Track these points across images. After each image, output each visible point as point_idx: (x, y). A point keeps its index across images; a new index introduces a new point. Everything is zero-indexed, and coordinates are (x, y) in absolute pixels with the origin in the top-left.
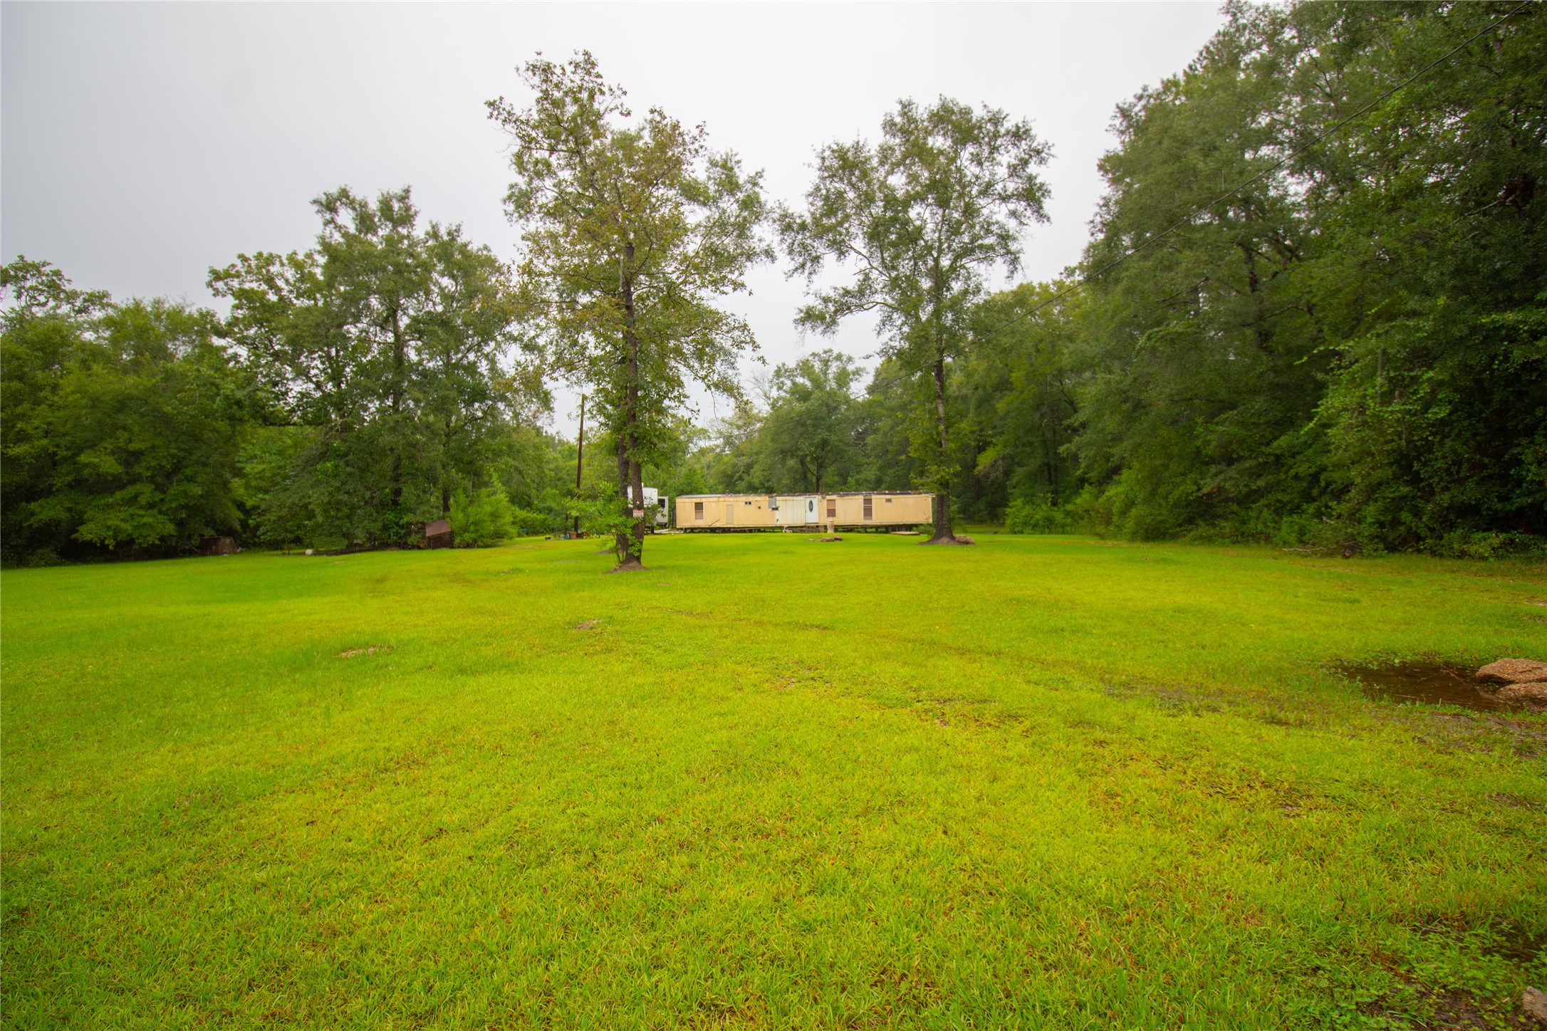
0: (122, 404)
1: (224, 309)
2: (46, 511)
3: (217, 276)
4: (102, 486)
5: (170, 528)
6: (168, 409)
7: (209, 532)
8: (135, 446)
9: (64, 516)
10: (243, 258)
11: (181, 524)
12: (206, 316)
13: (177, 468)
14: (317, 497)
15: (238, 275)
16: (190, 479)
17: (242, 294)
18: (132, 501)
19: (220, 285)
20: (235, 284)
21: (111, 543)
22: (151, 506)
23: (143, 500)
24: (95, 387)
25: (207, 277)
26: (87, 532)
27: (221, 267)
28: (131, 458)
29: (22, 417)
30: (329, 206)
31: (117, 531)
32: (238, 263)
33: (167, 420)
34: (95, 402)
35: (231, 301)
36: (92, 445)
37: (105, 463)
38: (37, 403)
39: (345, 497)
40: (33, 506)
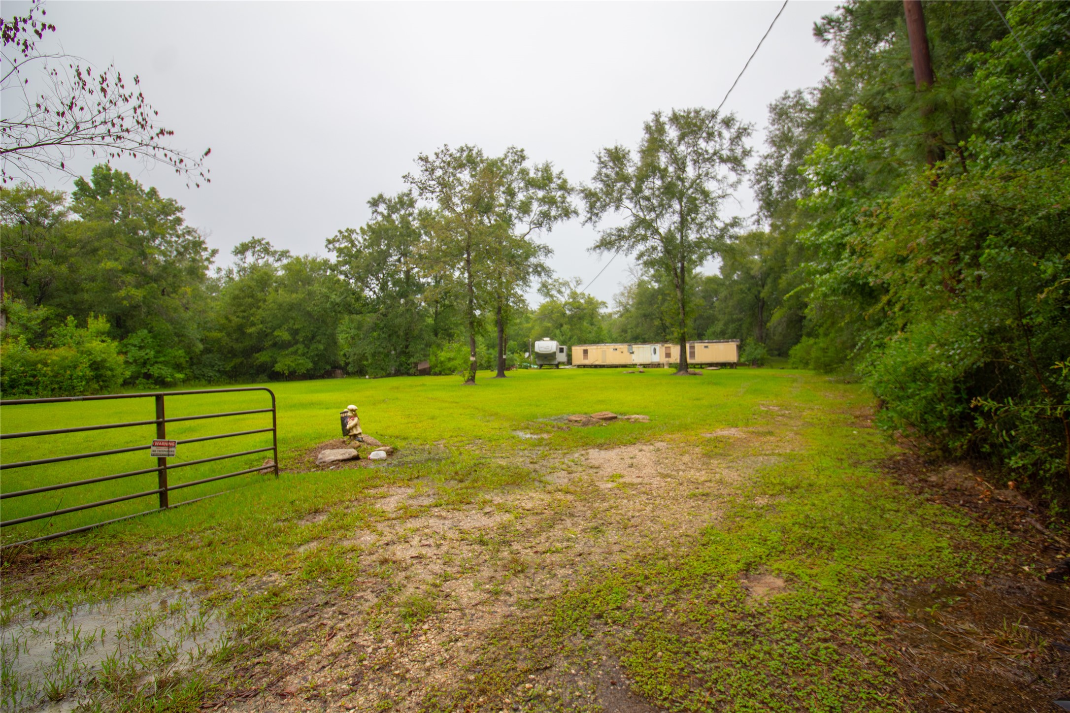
0: (292, 307)
1: (333, 258)
2: (262, 357)
3: (329, 242)
4: (285, 345)
5: (310, 365)
6: (309, 309)
7: (328, 367)
8: (296, 327)
9: (269, 359)
10: (340, 232)
11: (315, 363)
12: (326, 262)
13: (313, 337)
14: (369, 350)
15: (338, 240)
16: (319, 342)
17: (340, 251)
18: (295, 353)
19: (331, 246)
20: (337, 245)
21: (286, 373)
22: (303, 355)
23: (300, 352)
24: (280, 299)
25: (325, 243)
26: (278, 367)
27: (331, 238)
28: (295, 333)
29: (252, 315)
30: (375, 203)
31: (289, 366)
32: (338, 234)
33: (309, 314)
34: (280, 306)
35: (335, 254)
36: (279, 327)
37: (284, 335)
38: (258, 308)
39: (382, 350)
40: (257, 355)
